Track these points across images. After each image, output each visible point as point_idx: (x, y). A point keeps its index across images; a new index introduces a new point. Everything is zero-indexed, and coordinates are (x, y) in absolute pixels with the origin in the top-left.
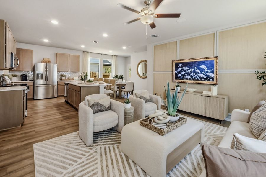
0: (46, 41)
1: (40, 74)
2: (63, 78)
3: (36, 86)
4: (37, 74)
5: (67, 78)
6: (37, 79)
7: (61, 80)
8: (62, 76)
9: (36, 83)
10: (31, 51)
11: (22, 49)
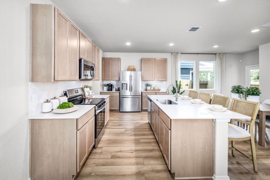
0: (128, 44)
1: (125, 84)
2: (149, 88)
3: (122, 97)
4: (122, 84)
5: (152, 88)
6: (122, 89)
7: (146, 90)
8: (147, 85)
9: (122, 94)
10: (119, 59)
11: (111, 58)
